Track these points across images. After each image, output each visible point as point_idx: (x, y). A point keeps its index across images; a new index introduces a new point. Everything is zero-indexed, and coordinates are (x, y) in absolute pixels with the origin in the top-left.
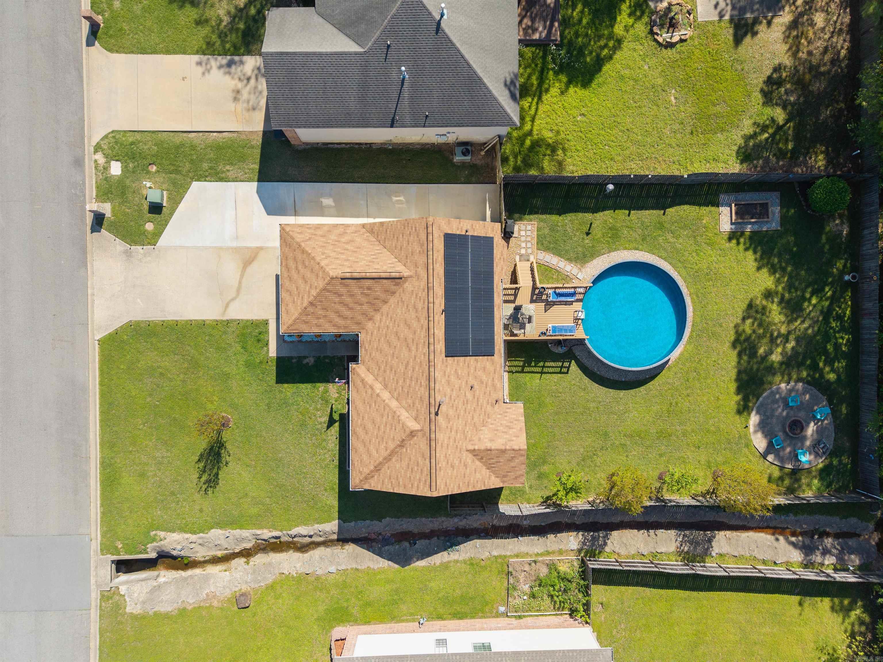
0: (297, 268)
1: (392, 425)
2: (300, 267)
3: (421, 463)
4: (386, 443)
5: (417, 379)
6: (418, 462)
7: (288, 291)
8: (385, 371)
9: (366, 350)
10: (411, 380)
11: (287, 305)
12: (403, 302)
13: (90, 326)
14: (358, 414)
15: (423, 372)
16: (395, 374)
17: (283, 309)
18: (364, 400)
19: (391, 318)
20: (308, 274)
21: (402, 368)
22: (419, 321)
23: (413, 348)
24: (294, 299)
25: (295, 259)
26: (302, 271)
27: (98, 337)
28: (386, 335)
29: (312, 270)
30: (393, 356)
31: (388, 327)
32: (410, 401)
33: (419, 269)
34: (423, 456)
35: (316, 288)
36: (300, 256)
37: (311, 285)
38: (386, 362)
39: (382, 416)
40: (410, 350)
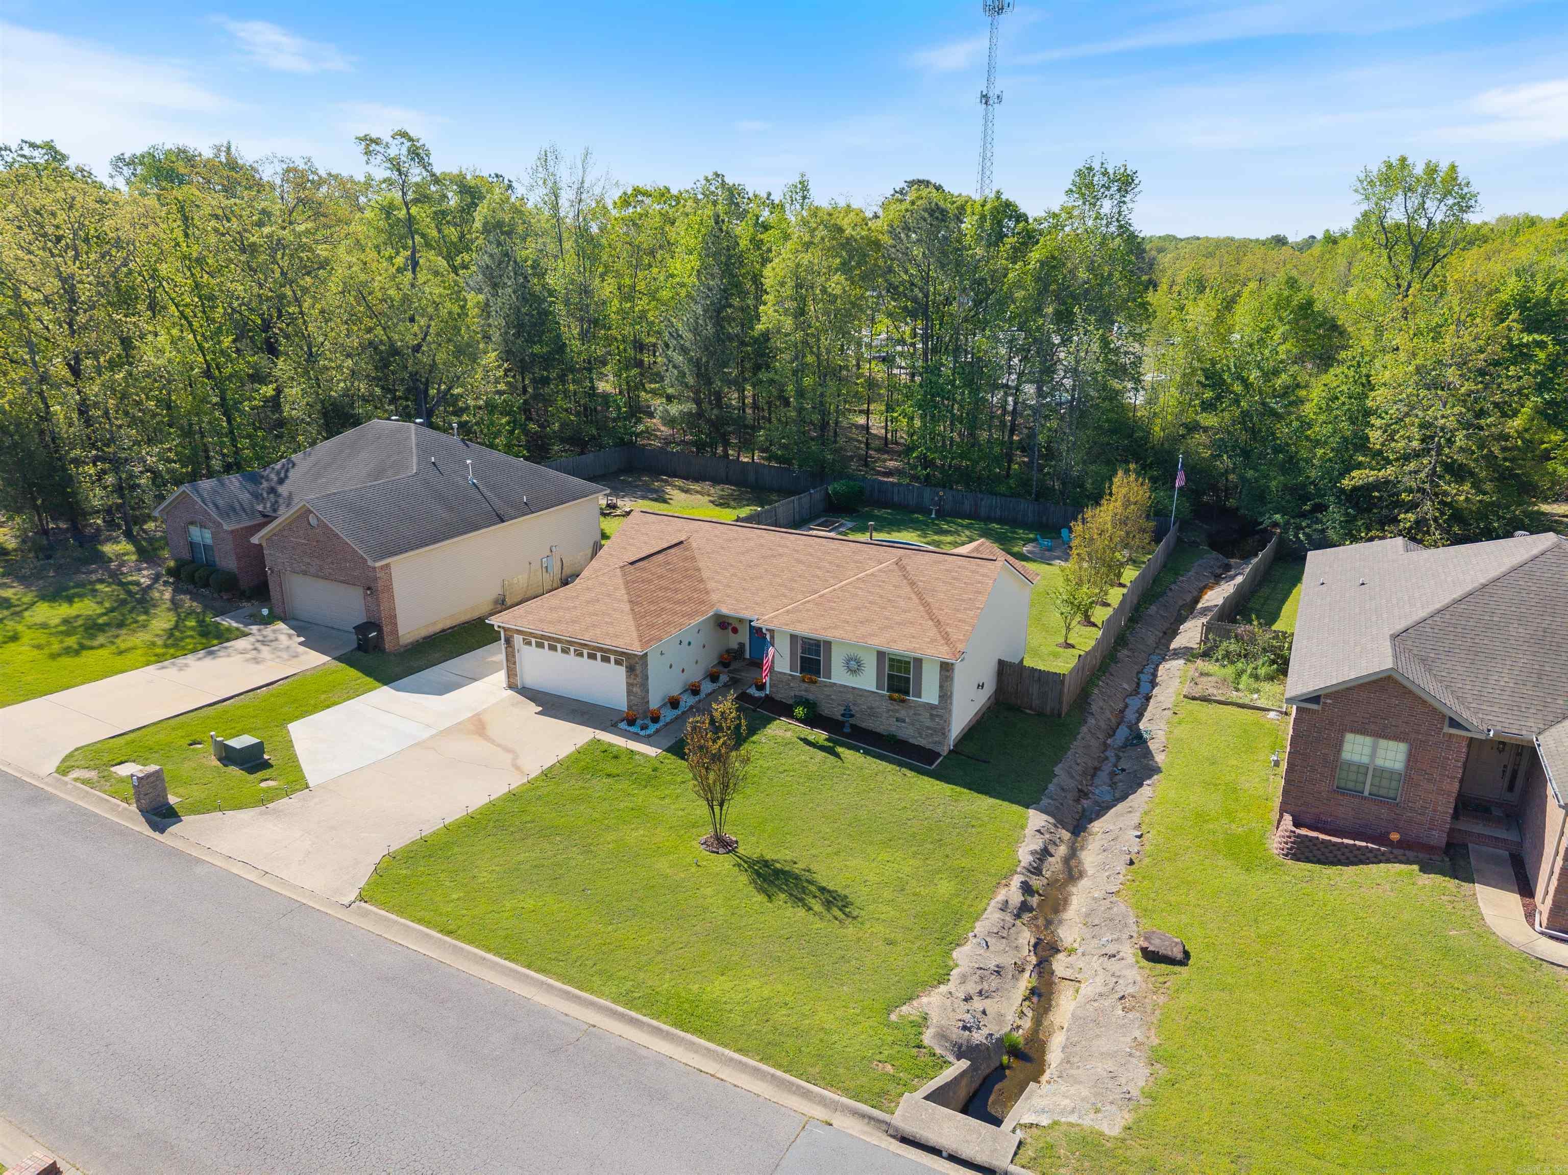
0: (567, 609)
1: (873, 585)
2: (570, 604)
4: (899, 596)
6: (947, 570)
7: (587, 629)
8: (792, 590)
9: (746, 608)
12: (713, 552)
13: (310, 903)
14: (836, 627)
16: (803, 577)
17: (608, 642)
18: (819, 615)
21: (800, 568)
22: (749, 539)
24: (606, 622)
25: (552, 609)
26: (577, 603)
27: (350, 898)
28: (742, 579)
29: (588, 589)
31: (732, 576)
32: (854, 565)
34: (940, 562)
35: (617, 589)
37: (607, 595)
39: (854, 595)
40: (779, 556)
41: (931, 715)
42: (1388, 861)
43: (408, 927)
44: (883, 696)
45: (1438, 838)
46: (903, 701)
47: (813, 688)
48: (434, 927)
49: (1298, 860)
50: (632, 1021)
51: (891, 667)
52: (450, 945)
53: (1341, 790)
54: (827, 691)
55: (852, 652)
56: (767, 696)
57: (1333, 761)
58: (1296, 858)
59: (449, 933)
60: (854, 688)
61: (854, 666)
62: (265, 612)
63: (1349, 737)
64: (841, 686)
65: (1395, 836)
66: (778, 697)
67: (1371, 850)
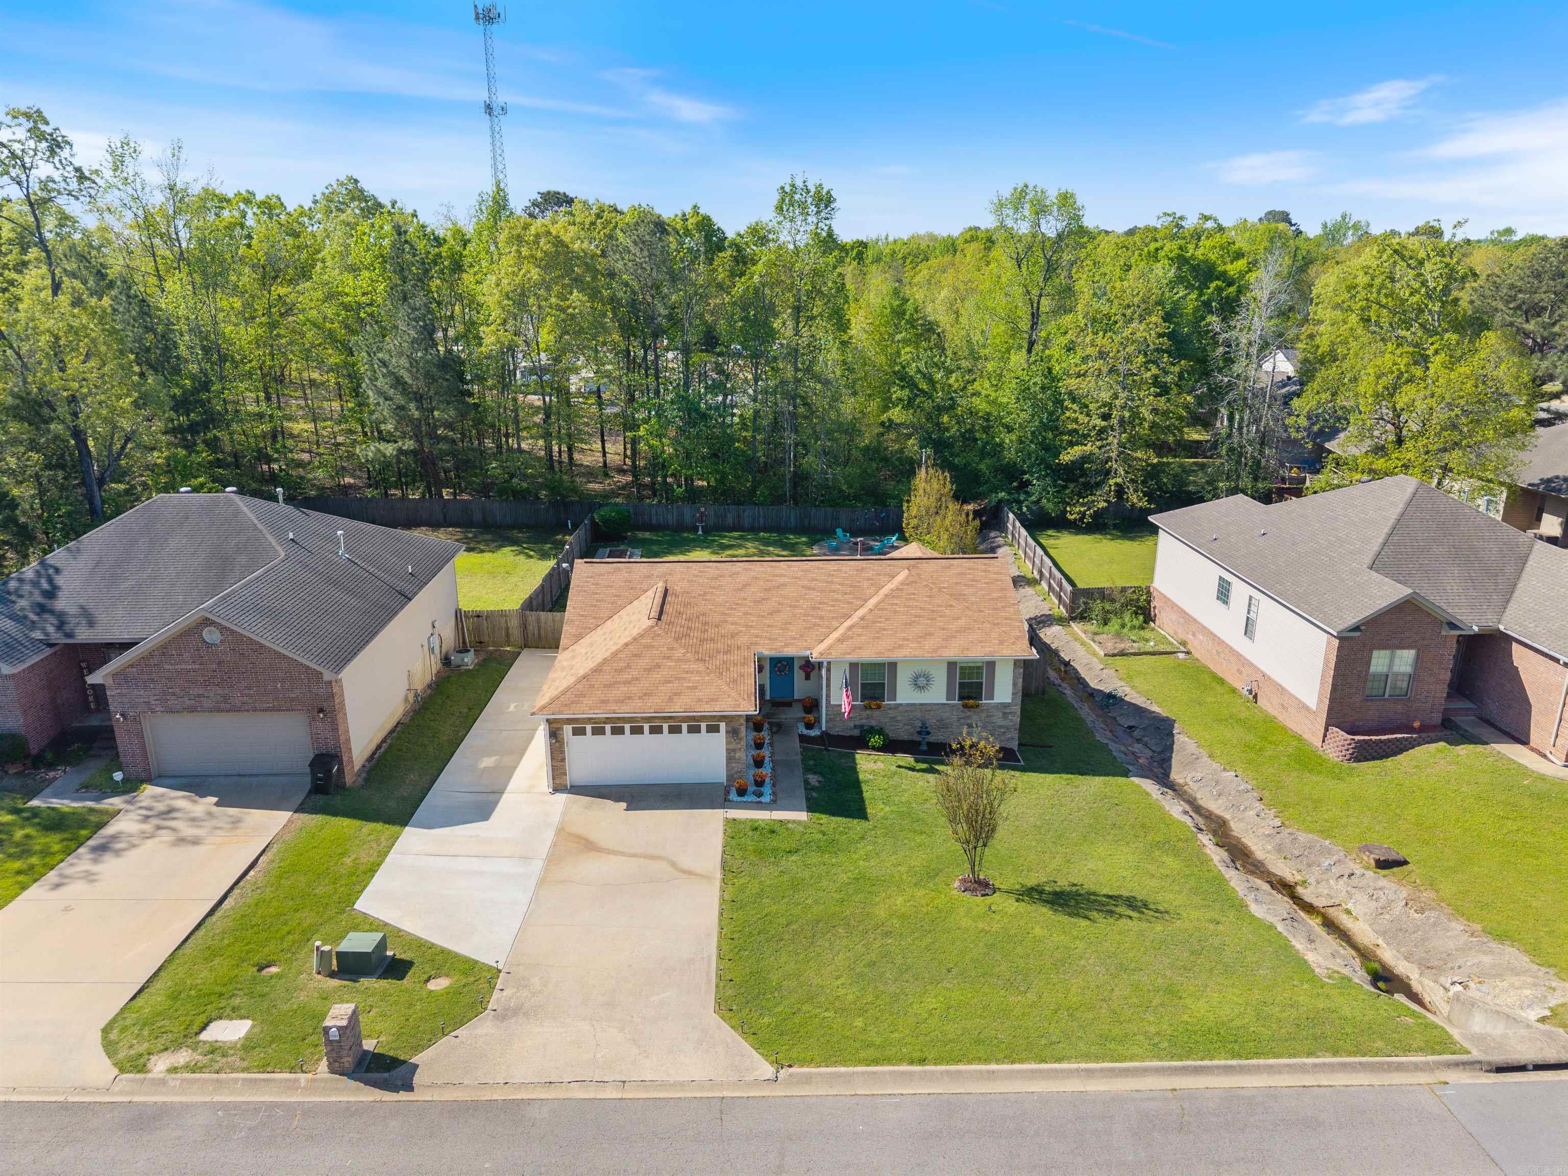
0: (627, 683)
1: (907, 599)
2: (626, 676)
3: (959, 570)
4: (939, 606)
5: (829, 575)
7: (670, 699)
8: (822, 618)
9: (786, 645)
10: (832, 582)
11: (700, 700)
12: (705, 594)
13: (726, 1094)
14: (900, 647)
15: (819, 568)
16: (824, 603)
17: (707, 708)
18: (874, 638)
19: (732, 609)
20: (644, 662)
21: (813, 594)
22: (738, 573)
23: (782, 580)
24: (688, 688)
25: (608, 686)
26: (634, 673)
27: (768, 1070)
28: (759, 616)
29: (636, 655)
30: (795, 606)
31: (745, 614)
32: (866, 584)
33: (655, 573)
34: (949, 568)
35: (672, 649)
36: (606, 678)
37: (665, 658)
38: (805, 615)
39: (896, 612)
40: (784, 585)
41: (1004, 714)
42: (1419, 744)
43: (874, 1073)
44: (953, 705)
45: (1437, 718)
46: (977, 706)
47: (876, 713)
48: (900, 1061)
49: (1360, 761)
50: (1197, 1071)
51: (962, 675)
52: (942, 1073)
53: (1368, 698)
54: (892, 713)
55: (918, 669)
56: (823, 732)
57: (1364, 675)
58: (1358, 760)
59: (922, 1061)
60: (921, 704)
61: (921, 682)
62: (118, 776)
63: (1375, 653)
64: (908, 705)
65: (1417, 724)
66: (833, 732)
67: (1406, 739)
